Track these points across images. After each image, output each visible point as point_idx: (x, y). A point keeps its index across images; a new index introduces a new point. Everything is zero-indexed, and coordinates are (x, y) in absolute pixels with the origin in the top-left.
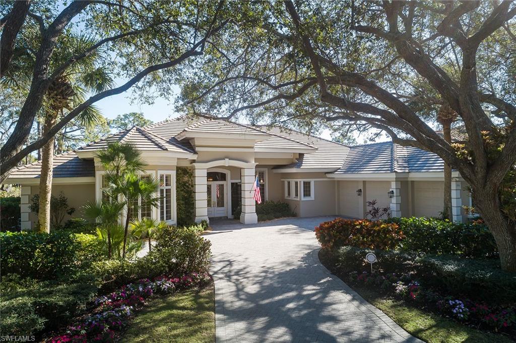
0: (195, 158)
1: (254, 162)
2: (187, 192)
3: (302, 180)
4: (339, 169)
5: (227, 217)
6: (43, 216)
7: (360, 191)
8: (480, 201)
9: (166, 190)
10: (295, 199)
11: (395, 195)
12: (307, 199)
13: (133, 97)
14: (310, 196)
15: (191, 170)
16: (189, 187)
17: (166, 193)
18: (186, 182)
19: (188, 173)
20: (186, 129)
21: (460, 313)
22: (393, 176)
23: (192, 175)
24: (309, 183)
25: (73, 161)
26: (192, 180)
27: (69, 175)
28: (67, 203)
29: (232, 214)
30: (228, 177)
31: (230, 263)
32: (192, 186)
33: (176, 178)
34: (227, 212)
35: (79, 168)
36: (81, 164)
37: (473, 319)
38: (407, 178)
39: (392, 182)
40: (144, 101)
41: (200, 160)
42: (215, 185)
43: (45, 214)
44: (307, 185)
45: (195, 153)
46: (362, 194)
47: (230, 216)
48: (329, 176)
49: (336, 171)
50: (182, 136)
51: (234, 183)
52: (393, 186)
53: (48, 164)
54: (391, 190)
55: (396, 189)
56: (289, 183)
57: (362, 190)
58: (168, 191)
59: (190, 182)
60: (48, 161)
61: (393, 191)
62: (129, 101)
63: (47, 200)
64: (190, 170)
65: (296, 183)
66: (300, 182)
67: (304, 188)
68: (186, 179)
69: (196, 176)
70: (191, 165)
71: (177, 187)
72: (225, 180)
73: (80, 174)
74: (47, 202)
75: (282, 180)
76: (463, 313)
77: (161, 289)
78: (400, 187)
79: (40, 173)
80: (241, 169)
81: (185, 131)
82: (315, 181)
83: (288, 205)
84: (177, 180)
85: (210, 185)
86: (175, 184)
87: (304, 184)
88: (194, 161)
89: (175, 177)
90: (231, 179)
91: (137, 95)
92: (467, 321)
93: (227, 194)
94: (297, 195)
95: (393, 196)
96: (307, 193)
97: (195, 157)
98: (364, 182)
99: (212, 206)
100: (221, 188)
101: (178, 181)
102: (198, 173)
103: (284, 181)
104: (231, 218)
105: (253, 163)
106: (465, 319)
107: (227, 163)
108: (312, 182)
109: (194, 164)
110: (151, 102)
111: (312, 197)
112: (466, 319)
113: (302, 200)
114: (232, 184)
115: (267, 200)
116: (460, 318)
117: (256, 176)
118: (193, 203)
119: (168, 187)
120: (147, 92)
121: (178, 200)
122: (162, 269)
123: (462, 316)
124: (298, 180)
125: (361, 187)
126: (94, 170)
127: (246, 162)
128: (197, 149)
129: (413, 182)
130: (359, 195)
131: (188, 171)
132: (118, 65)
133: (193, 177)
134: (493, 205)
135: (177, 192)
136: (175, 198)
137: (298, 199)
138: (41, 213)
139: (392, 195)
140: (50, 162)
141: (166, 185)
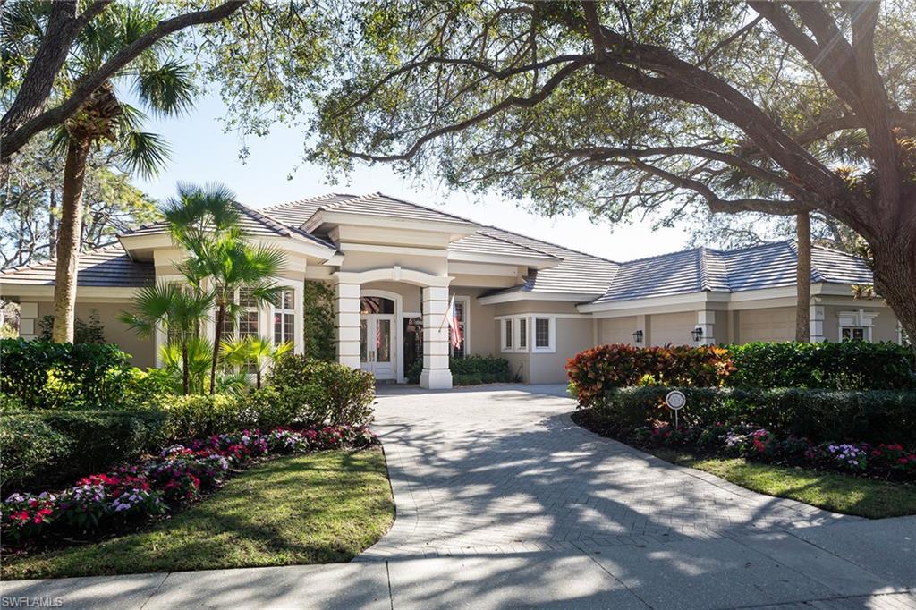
0: (340, 264)
1: (446, 275)
2: (324, 326)
3: (534, 316)
4: (602, 296)
5: (396, 381)
6: (60, 331)
7: (640, 333)
8: (885, 267)
9: (286, 315)
10: (521, 351)
11: (704, 335)
12: (542, 350)
13: (230, 119)
14: (547, 345)
15: (332, 286)
16: (327, 318)
17: (286, 321)
18: (322, 309)
19: (325, 291)
20: (324, 207)
21: (852, 458)
22: (703, 297)
23: (332, 294)
24: (546, 322)
25: (115, 262)
26: (332, 306)
27: (107, 284)
28: (103, 335)
29: (405, 376)
30: (399, 307)
31: (407, 427)
32: (333, 316)
33: (305, 296)
34: (396, 372)
35: (126, 273)
36: (129, 267)
37: (875, 468)
38: (726, 304)
39: (700, 313)
40: (250, 129)
41: (346, 267)
42: (374, 319)
43: (65, 330)
44: (542, 326)
45: (339, 253)
46: (644, 340)
47: (400, 377)
48: (581, 309)
49: (596, 300)
50: (315, 223)
51: (408, 319)
52: (702, 320)
53: (72, 235)
54: (697, 327)
55: (707, 324)
56: (509, 323)
57: (644, 332)
58: (289, 318)
59: (329, 309)
60: (72, 230)
61: (700, 329)
62: (223, 125)
63: (68, 304)
64: (329, 286)
65: (523, 322)
66: (530, 318)
67: (537, 331)
68: (321, 303)
69: (340, 296)
70: (330, 278)
71: (306, 313)
72: (393, 313)
73: (128, 282)
74: (69, 307)
75: (496, 318)
76: (857, 457)
77: (283, 444)
78: (714, 322)
79: (54, 278)
80: (422, 288)
81: (321, 209)
82: (556, 318)
83: (507, 362)
84: (306, 299)
85: (365, 321)
86: (302, 306)
87: (537, 324)
88: (336, 269)
89: (302, 293)
90: (404, 311)
91: (237, 116)
92: (865, 472)
93: (396, 338)
94: (523, 344)
95: (701, 338)
96: (542, 340)
97: (338, 261)
98: (648, 317)
99: (368, 359)
100: (385, 327)
101: (307, 301)
102: (343, 291)
103: (500, 321)
104: (402, 382)
105: (445, 279)
106: (860, 469)
107: (397, 275)
108: (552, 319)
109: (336, 273)
110: (262, 132)
111: (552, 347)
112: (863, 468)
113: (534, 351)
114: (406, 320)
115: (469, 353)
116: (852, 466)
117: (450, 302)
118: (335, 348)
119: (289, 312)
120: (256, 110)
121: (306, 336)
122: (284, 419)
123: (856, 463)
124: (526, 316)
125: (641, 326)
126: (154, 274)
127: (433, 274)
128: (343, 247)
129: (736, 312)
130: (638, 341)
131: (325, 287)
132: (203, 69)
133: (335, 299)
134: (909, 271)
135: (305, 321)
136: (302, 333)
137: (527, 351)
138: (58, 327)
139: (699, 336)
140: (74, 233)
141: (286, 308)
